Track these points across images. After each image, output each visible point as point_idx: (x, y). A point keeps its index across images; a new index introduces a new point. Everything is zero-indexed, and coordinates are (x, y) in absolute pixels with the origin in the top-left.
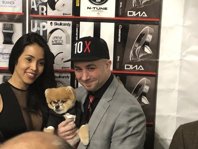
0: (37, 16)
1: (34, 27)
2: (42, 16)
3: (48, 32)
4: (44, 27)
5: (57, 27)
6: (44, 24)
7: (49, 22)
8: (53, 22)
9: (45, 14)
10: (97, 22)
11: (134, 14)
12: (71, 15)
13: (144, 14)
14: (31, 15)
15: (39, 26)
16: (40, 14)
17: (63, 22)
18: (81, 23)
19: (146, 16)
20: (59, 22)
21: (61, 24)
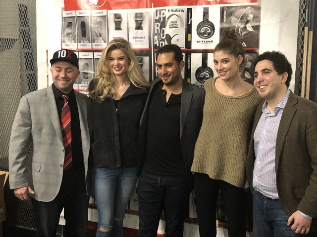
10: (205, 53)
12: (184, 48)
14: (155, 50)
18: (192, 54)
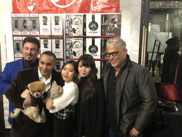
0: (69, 36)
1: (67, 41)
2: (70, 36)
3: (73, 43)
4: (71, 41)
5: (77, 40)
6: (71, 39)
7: (73, 39)
8: (75, 38)
9: (71, 35)
10: (93, 38)
11: (109, 34)
12: (82, 36)
13: (113, 34)
14: (66, 36)
15: (69, 40)
16: (70, 35)
17: (79, 39)
18: (86, 39)
19: (114, 35)
20: (77, 39)
21: (78, 39)
